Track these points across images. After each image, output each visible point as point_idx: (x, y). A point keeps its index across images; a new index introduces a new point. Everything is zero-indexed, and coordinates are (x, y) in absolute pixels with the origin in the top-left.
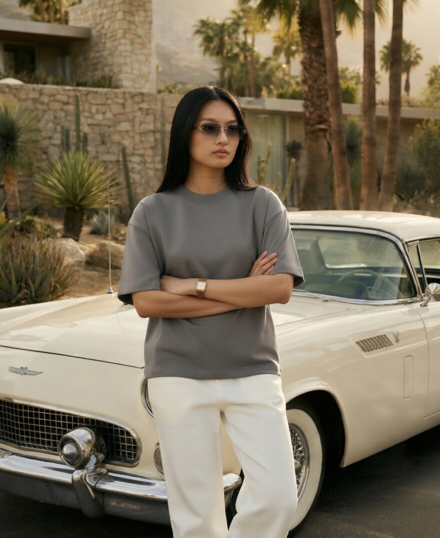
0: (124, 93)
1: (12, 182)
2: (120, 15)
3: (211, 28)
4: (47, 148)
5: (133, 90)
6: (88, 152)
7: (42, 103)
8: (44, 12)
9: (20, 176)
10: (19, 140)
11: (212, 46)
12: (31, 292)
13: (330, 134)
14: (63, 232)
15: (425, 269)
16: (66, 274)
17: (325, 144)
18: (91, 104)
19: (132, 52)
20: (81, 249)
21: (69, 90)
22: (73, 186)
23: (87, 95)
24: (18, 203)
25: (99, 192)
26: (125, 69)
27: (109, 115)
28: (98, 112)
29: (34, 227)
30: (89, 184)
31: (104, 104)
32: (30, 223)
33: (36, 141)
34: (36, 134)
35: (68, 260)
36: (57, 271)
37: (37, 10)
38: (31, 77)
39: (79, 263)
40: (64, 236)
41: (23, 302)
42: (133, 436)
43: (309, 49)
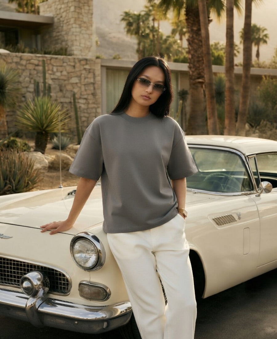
0: (74, 59)
1: (2, 115)
2: (72, 9)
3: (131, 17)
4: (25, 93)
5: (80, 57)
6: (51, 97)
7: (22, 65)
8: (25, 6)
9: (8, 112)
10: (7, 88)
11: (132, 28)
12: (13, 187)
13: (205, 85)
14: (34, 148)
15: (260, 173)
16: (35, 175)
17: (202, 92)
18: (53, 66)
19: (80, 32)
20: (46, 158)
21: (39, 57)
22: (41, 118)
23: (51, 60)
24: (6, 129)
25: (58, 122)
26: (75, 43)
27: (65, 73)
28: (57, 71)
29: (16, 144)
30: (51, 117)
31: (61, 66)
32: (14, 142)
33: (18, 89)
34: (18, 85)
35: (37, 166)
36: (29, 173)
37: (20, 5)
38: (15, 48)
39: (44, 168)
40: (35, 151)
41: (8, 193)
42: (67, 277)
43: (191, 31)
